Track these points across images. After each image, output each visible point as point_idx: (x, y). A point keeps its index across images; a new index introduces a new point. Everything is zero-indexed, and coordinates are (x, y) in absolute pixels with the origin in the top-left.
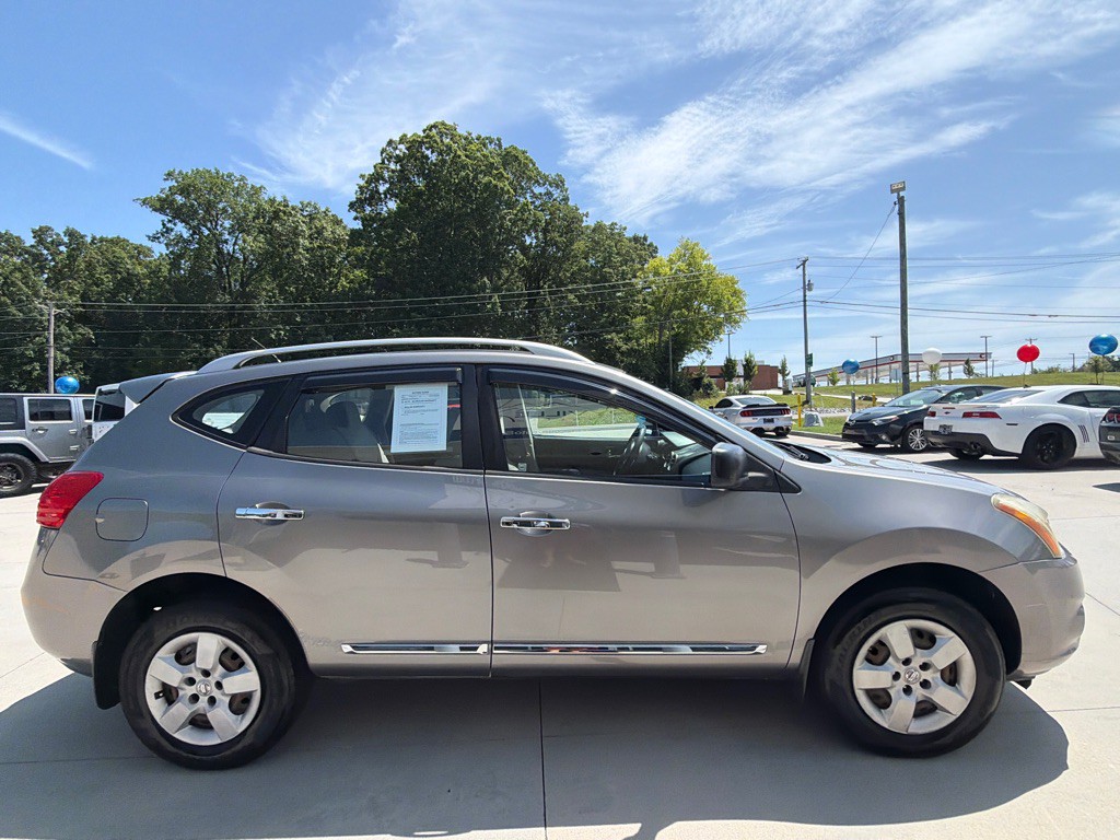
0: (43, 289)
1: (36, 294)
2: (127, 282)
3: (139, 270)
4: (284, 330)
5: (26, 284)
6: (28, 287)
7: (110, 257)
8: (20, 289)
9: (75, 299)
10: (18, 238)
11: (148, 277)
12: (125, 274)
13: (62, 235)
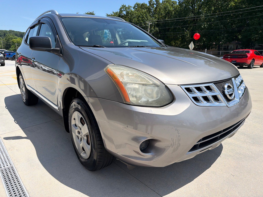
0: (149, 18)
1: (148, 19)
2: (168, 13)
3: (172, 9)
4: (207, 24)
5: (146, 17)
6: (146, 18)
7: (165, 6)
8: (145, 18)
9: (156, 20)
10: (146, 4)
11: (174, 10)
12: (168, 11)
13: (155, 1)
